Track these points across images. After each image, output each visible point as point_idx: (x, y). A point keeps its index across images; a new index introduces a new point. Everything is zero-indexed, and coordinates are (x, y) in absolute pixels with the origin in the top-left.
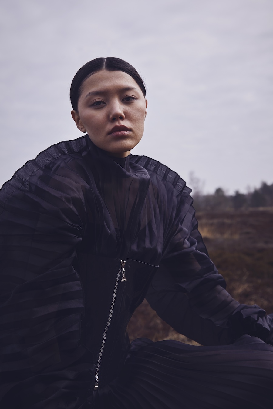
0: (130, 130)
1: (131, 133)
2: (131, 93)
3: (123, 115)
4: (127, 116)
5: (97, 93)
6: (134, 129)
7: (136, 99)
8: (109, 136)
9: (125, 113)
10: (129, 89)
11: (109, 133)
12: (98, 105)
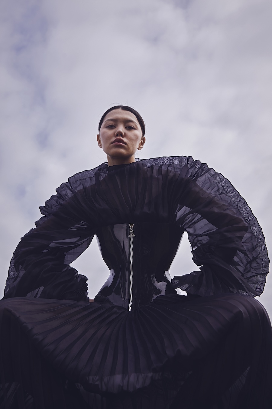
0: (125, 143)
1: (125, 145)
2: (132, 124)
3: (124, 134)
4: (125, 136)
5: (111, 120)
6: (128, 144)
7: (135, 129)
8: (112, 144)
9: (125, 134)
10: (131, 121)
11: (112, 143)
12: (111, 127)
